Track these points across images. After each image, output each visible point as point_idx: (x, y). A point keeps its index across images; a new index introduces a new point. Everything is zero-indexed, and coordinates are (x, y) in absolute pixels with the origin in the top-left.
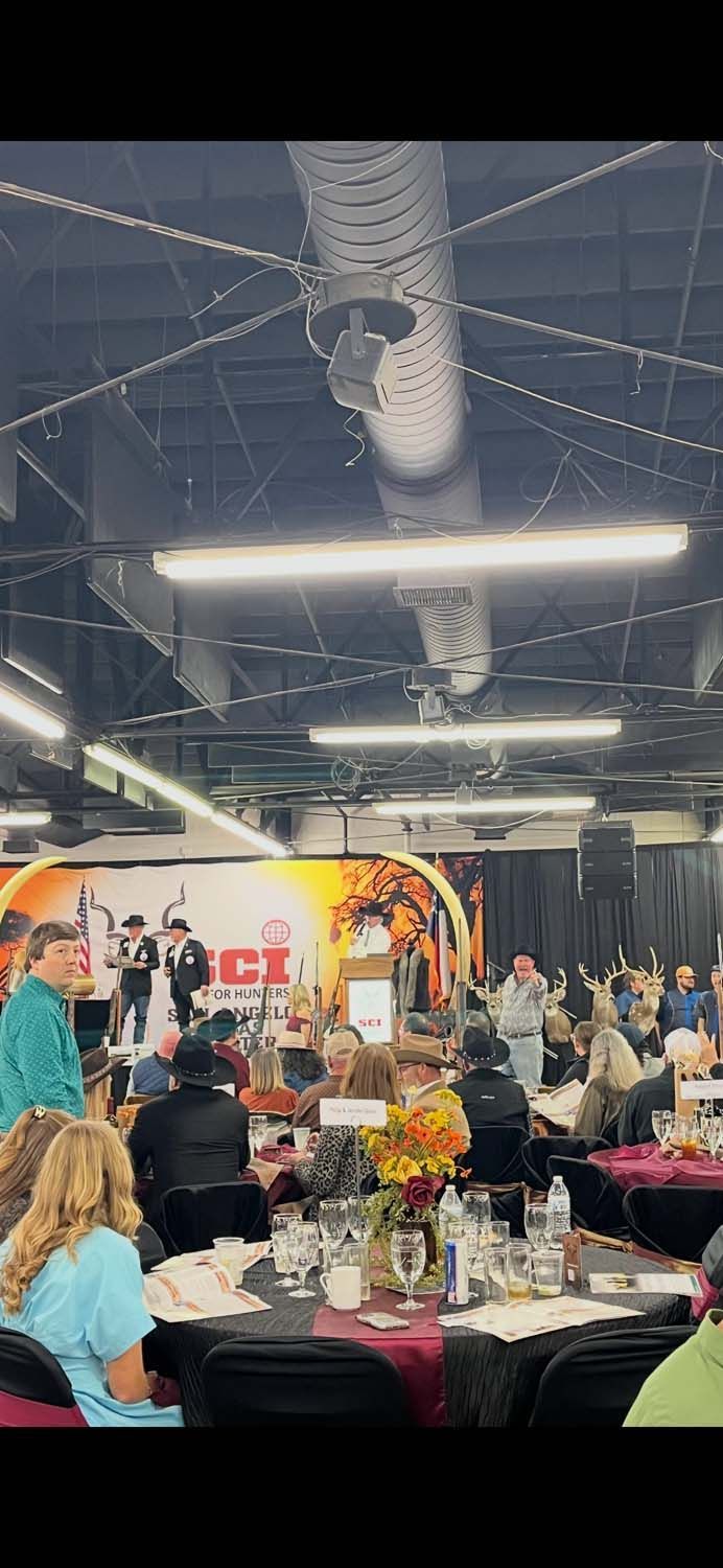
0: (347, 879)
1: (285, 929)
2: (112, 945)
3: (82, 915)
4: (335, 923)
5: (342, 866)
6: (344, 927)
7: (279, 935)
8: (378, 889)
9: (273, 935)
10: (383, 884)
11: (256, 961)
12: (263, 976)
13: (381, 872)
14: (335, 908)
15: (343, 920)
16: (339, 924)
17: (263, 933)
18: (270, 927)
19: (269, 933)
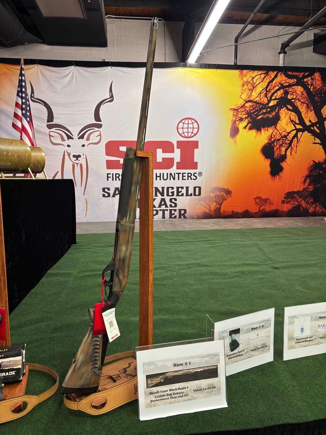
0: (246, 86)
1: (195, 125)
2: (51, 134)
3: (22, 98)
4: (234, 122)
5: (242, 76)
6: (241, 125)
7: (190, 130)
8: (269, 95)
9: (185, 130)
10: (273, 91)
11: (173, 151)
12: (177, 163)
13: (271, 81)
14: (235, 109)
15: (241, 120)
16: (238, 123)
17: (178, 128)
18: (184, 123)
19: (183, 128)
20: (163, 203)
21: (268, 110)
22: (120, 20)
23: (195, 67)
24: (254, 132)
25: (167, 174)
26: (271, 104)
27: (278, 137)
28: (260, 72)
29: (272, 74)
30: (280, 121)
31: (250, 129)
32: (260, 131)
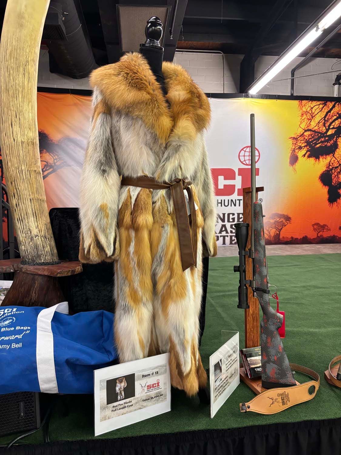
0: (305, 116)
1: (256, 153)
4: (294, 150)
5: (301, 106)
6: (300, 153)
8: (327, 124)
9: (247, 158)
10: (331, 121)
11: (234, 179)
12: (238, 190)
13: (330, 111)
14: (294, 138)
15: (300, 148)
16: (297, 151)
17: (239, 156)
18: (245, 151)
19: (244, 156)
20: (224, 229)
21: (327, 138)
22: (182, 53)
23: (256, 98)
24: (312, 160)
25: (228, 200)
26: (329, 133)
27: (336, 165)
28: (319, 103)
29: (330, 105)
30: (338, 149)
31: (309, 157)
32: (319, 158)
